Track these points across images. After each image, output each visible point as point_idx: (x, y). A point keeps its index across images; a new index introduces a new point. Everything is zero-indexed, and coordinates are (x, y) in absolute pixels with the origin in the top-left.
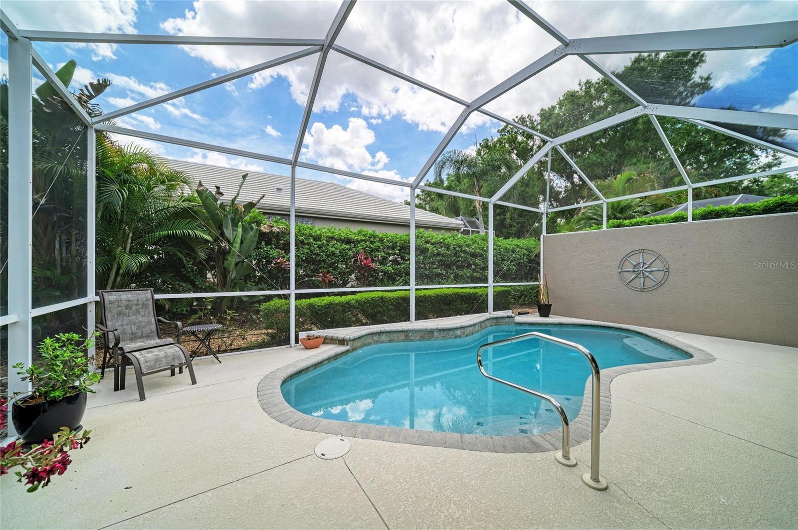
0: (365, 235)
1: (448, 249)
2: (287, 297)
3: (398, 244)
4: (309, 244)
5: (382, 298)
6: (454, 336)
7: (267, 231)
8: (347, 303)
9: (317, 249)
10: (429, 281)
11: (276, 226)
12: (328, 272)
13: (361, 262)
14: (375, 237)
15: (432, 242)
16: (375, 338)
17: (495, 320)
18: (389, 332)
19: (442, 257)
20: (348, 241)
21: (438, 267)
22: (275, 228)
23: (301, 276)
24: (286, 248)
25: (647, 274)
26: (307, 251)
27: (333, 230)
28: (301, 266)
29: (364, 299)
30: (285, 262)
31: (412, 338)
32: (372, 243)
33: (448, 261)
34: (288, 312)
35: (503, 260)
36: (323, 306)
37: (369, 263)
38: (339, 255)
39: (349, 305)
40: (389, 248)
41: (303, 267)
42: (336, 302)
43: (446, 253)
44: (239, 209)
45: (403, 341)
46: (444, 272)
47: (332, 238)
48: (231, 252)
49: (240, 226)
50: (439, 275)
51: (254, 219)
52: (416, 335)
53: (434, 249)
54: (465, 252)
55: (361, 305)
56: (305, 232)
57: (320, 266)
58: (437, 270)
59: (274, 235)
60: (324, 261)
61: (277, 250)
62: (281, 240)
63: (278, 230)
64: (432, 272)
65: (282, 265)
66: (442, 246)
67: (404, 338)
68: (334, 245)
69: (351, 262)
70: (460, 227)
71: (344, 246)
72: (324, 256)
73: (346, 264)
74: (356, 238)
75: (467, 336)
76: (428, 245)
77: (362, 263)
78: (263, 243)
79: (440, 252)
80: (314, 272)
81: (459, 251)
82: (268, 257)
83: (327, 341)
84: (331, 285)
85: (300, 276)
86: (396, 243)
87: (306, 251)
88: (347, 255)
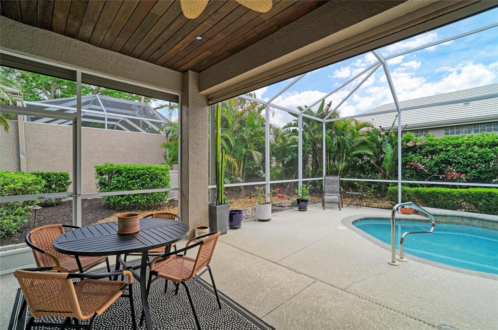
7: (411, 145)
11: (419, 141)
49: (388, 145)
61: (420, 156)
63: (421, 144)
78: (410, 153)
82: (411, 161)
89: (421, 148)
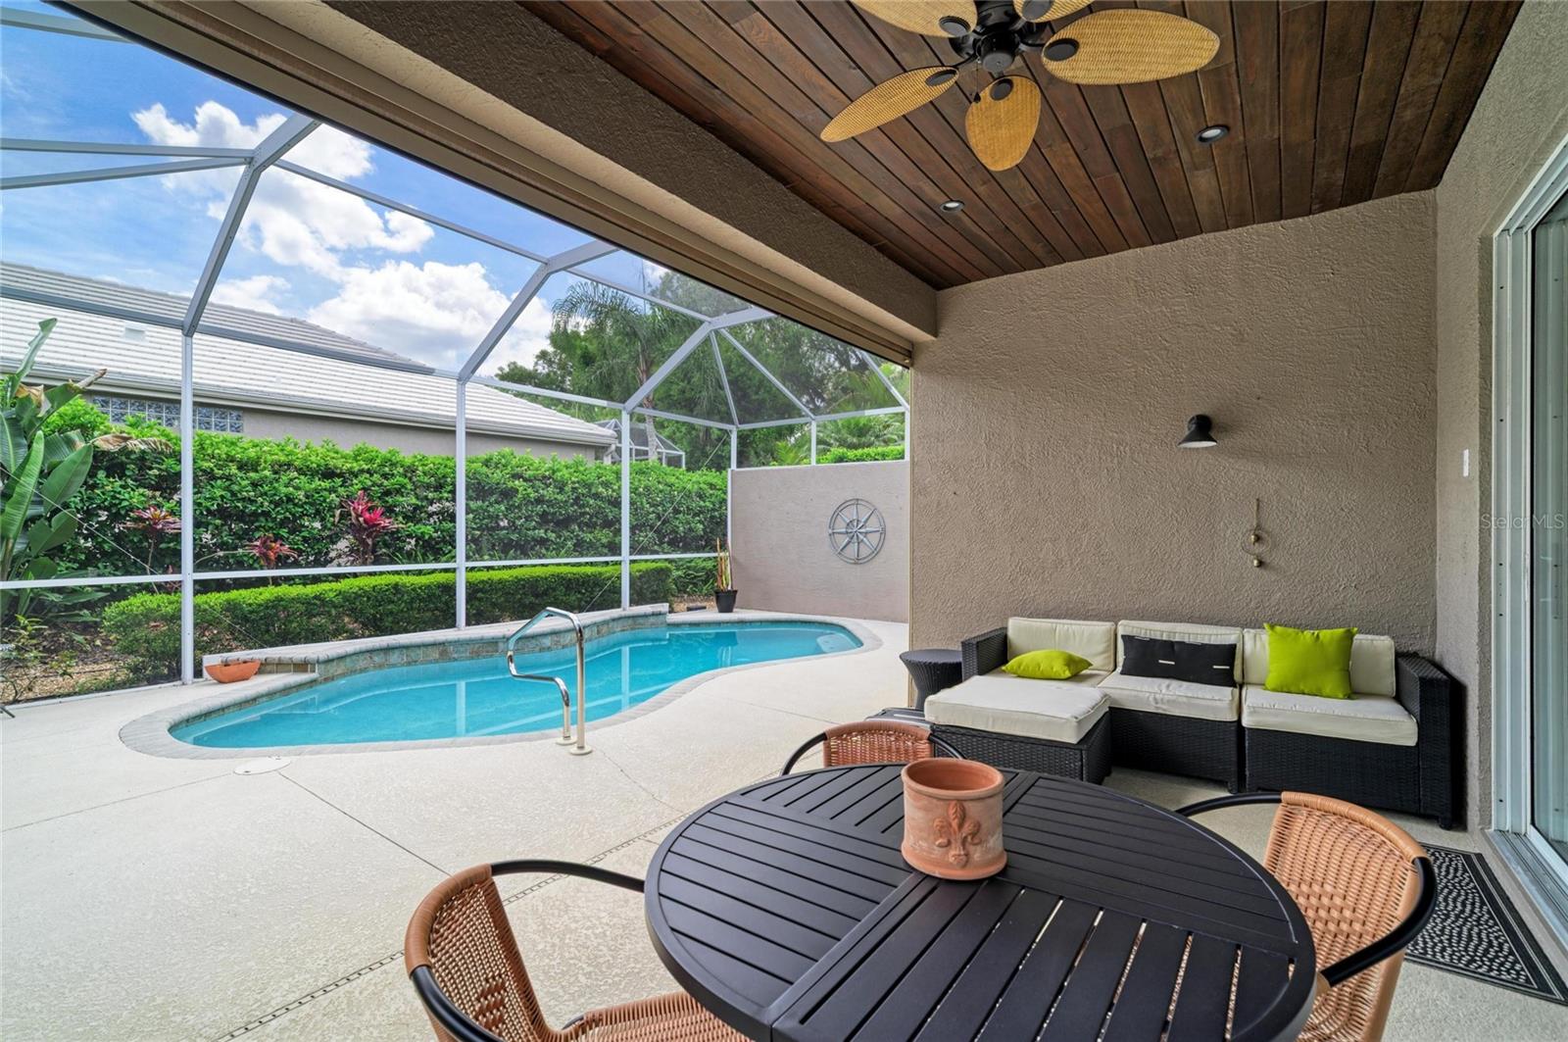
0: (371, 461)
1: (562, 490)
2: (173, 588)
3: (449, 480)
4: (228, 478)
5: (396, 586)
6: (537, 649)
7: (113, 448)
8: (315, 597)
9: (249, 488)
10: (519, 552)
11: (137, 437)
12: (277, 538)
13: (358, 516)
14: (393, 465)
15: (527, 476)
16: (376, 659)
17: (630, 621)
18: (407, 647)
19: (548, 507)
20: (329, 474)
21: (540, 525)
22: (136, 442)
23: (206, 546)
24: (169, 484)
25: (861, 537)
26: (223, 493)
27: (290, 448)
28: (206, 525)
29: (356, 590)
30: (164, 518)
31: (455, 656)
32: (385, 476)
33: (561, 514)
34: (175, 618)
35: (676, 511)
36: (260, 605)
37: (376, 520)
38: (305, 503)
39: (323, 600)
40: (428, 487)
41: (210, 527)
42: (292, 596)
43: (555, 499)
44: (33, 397)
45: (436, 661)
46: (552, 536)
47: (289, 465)
48: (15, 495)
49: (40, 438)
50: (543, 542)
51: (73, 419)
52: (462, 649)
53: (529, 490)
54: (597, 496)
55: (348, 600)
56: (217, 451)
57: (257, 524)
58: (537, 531)
59: (133, 457)
60: (266, 514)
61: (141, 490)
62: (151, 468)
63: (143, 447)
64: (526, 535)
65: (156, 524)
66: (550, 484)
67: (437, 656)
68: (291, 480)
69: (334, 516)
70: (608, 442)
71: (317, 483)
72: (266, 504)
73: (323, 519)
74: (349, 465)
75: (564, 647)
76: (517, 482)
77: (361, 519)
78: (101, 474)
79: (543, 496)
80: (240, 538)
81: (583, 495)
82: (115, 505)
83: (269, 668)
84: (282, 561)
85: (202, 546)
86: (443, 477)
87: (218, 493)
88: (325, 501)
89: (142, 461)
